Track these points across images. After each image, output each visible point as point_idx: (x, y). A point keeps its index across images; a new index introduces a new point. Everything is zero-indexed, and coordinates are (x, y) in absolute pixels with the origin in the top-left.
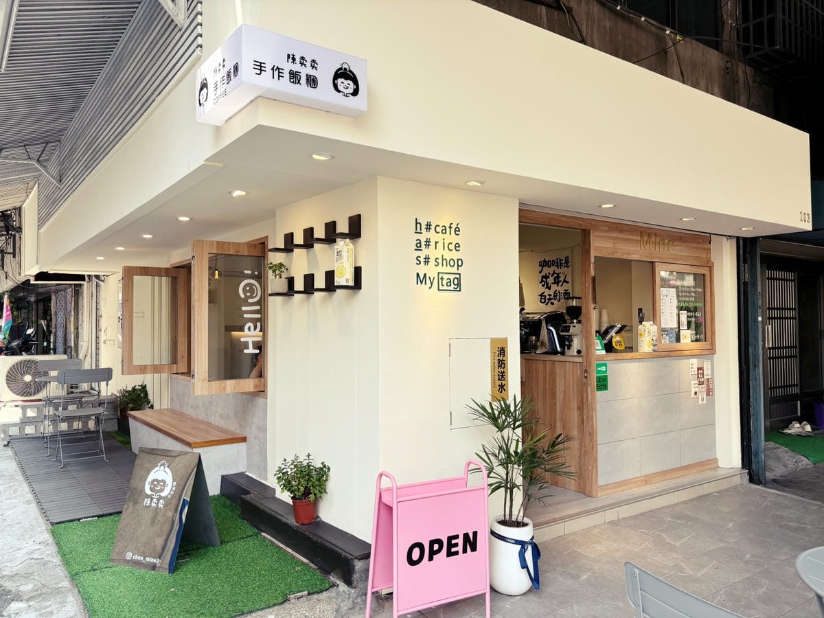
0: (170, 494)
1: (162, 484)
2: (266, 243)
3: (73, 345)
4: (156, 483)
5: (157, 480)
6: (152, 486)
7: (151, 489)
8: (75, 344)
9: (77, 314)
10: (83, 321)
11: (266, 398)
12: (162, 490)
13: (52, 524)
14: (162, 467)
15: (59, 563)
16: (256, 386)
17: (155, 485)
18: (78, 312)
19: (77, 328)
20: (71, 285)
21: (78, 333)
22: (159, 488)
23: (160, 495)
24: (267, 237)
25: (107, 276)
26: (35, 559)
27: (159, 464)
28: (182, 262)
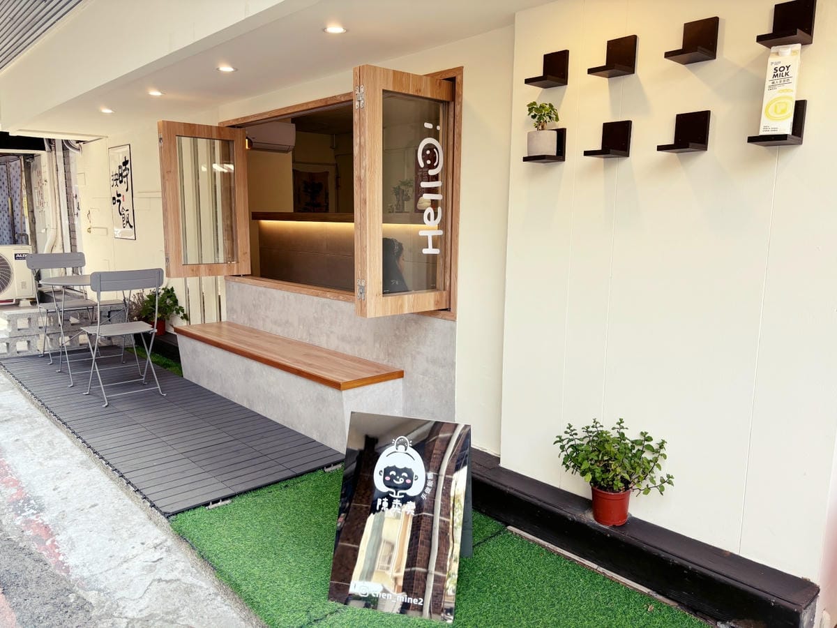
0: (423, 492)
1: (405, 474)
2: (458, 80)
3: (28, 232)
4: (393, 473)
5: (394, 468)
6: (388, 478)
7: (388, 484)
8: (31, 231)
9: (30, 193)
10: (42, 204)
11: (454, 320)
12: (408, 487)
13: (168, 516)
14: (401, 448)
15: (212, 590)
16: (437, 303)
17: (393, 477)
18: (31, 191)
19: (33, 211)
20: (18, 155)
21: (34, 217)
22: (401, 481)
23: (405, 494)
24: (463, 67)
25: (84, 142)
26: (167, 582)
27: (395, 442)
28: (245, 118)
